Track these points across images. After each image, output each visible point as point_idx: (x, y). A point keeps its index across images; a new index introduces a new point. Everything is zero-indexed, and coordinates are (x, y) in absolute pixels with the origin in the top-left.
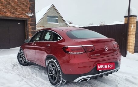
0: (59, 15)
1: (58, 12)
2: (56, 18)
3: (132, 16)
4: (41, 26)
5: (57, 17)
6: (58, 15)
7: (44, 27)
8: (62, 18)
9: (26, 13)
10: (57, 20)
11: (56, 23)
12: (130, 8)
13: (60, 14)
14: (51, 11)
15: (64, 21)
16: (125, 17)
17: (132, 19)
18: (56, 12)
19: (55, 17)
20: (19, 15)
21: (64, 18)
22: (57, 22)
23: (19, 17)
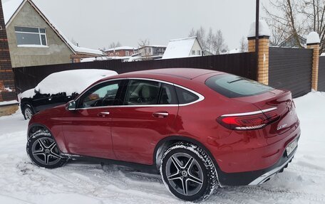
1: (43, 17)
2: (40, 34)
3: (263, 37)
5: (43, 31)
6: (46, 26)
8: (56, 32)
10: (43, 36)
11: (42, 46)
12: (259, 20)
13: (51, 21)
14: (24, 14)
15: (63, 41)
16: (249, 38)
17: (264, 43)
18: (37, 17)
19: (36, 30)
21: (61, 33)
22: (44, 44)
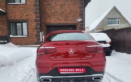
0: (120, 16)
1: (120, 13)
2: (117, 20)
4: (100, 29)
5: (119, 19)
7: (103, 29)
8: (124, 19)
9: (76, 19)
10: (118, 21)
11: (117, 25)
14: (112, 13)
18: (117, 13)
20: (70, 21)
21: (127, 19)
23: (70, 23)
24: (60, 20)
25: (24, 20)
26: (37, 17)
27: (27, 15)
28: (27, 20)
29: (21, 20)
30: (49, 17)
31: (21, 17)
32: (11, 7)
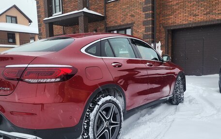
24: (195, 15)
25: (127, 24)
26: (147, 16)
27: (132, 16)
28: (131, 24)
29: (124, 25)
30: (173, 13)
31: (123, 21)
32: (112, 7)
